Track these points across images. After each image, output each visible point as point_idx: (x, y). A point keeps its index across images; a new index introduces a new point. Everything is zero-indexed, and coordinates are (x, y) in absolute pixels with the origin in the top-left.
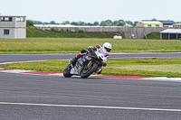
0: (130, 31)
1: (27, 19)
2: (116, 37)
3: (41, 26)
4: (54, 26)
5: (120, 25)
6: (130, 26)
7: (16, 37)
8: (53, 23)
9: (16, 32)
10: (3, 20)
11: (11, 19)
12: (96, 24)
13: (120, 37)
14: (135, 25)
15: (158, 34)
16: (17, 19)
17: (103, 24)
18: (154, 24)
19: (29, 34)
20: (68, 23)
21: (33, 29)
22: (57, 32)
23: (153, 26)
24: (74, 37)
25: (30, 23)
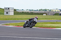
0: (49, 13)
1: (14, 9)
2: (44, 15)
3: (19, 11)
4: (23, 11)
5: (45, 11)
6: (49, 11)
7: (10, 15)
8: (23, 10)
9: (10, 13)
10: (6, 9)
11: (8, 9)
12: (37, 10)
13: (45, 15)
14: (50, 11)
15: (58, 14)
16: (11, 9)
17: (40, 10)
18: (57, 10)
19: (15, 14)
20: (28, 10)
21: (16, 12)
22: (24, 13)
23: (57, 11)
24: (30, 14)
25: (15, 10)
